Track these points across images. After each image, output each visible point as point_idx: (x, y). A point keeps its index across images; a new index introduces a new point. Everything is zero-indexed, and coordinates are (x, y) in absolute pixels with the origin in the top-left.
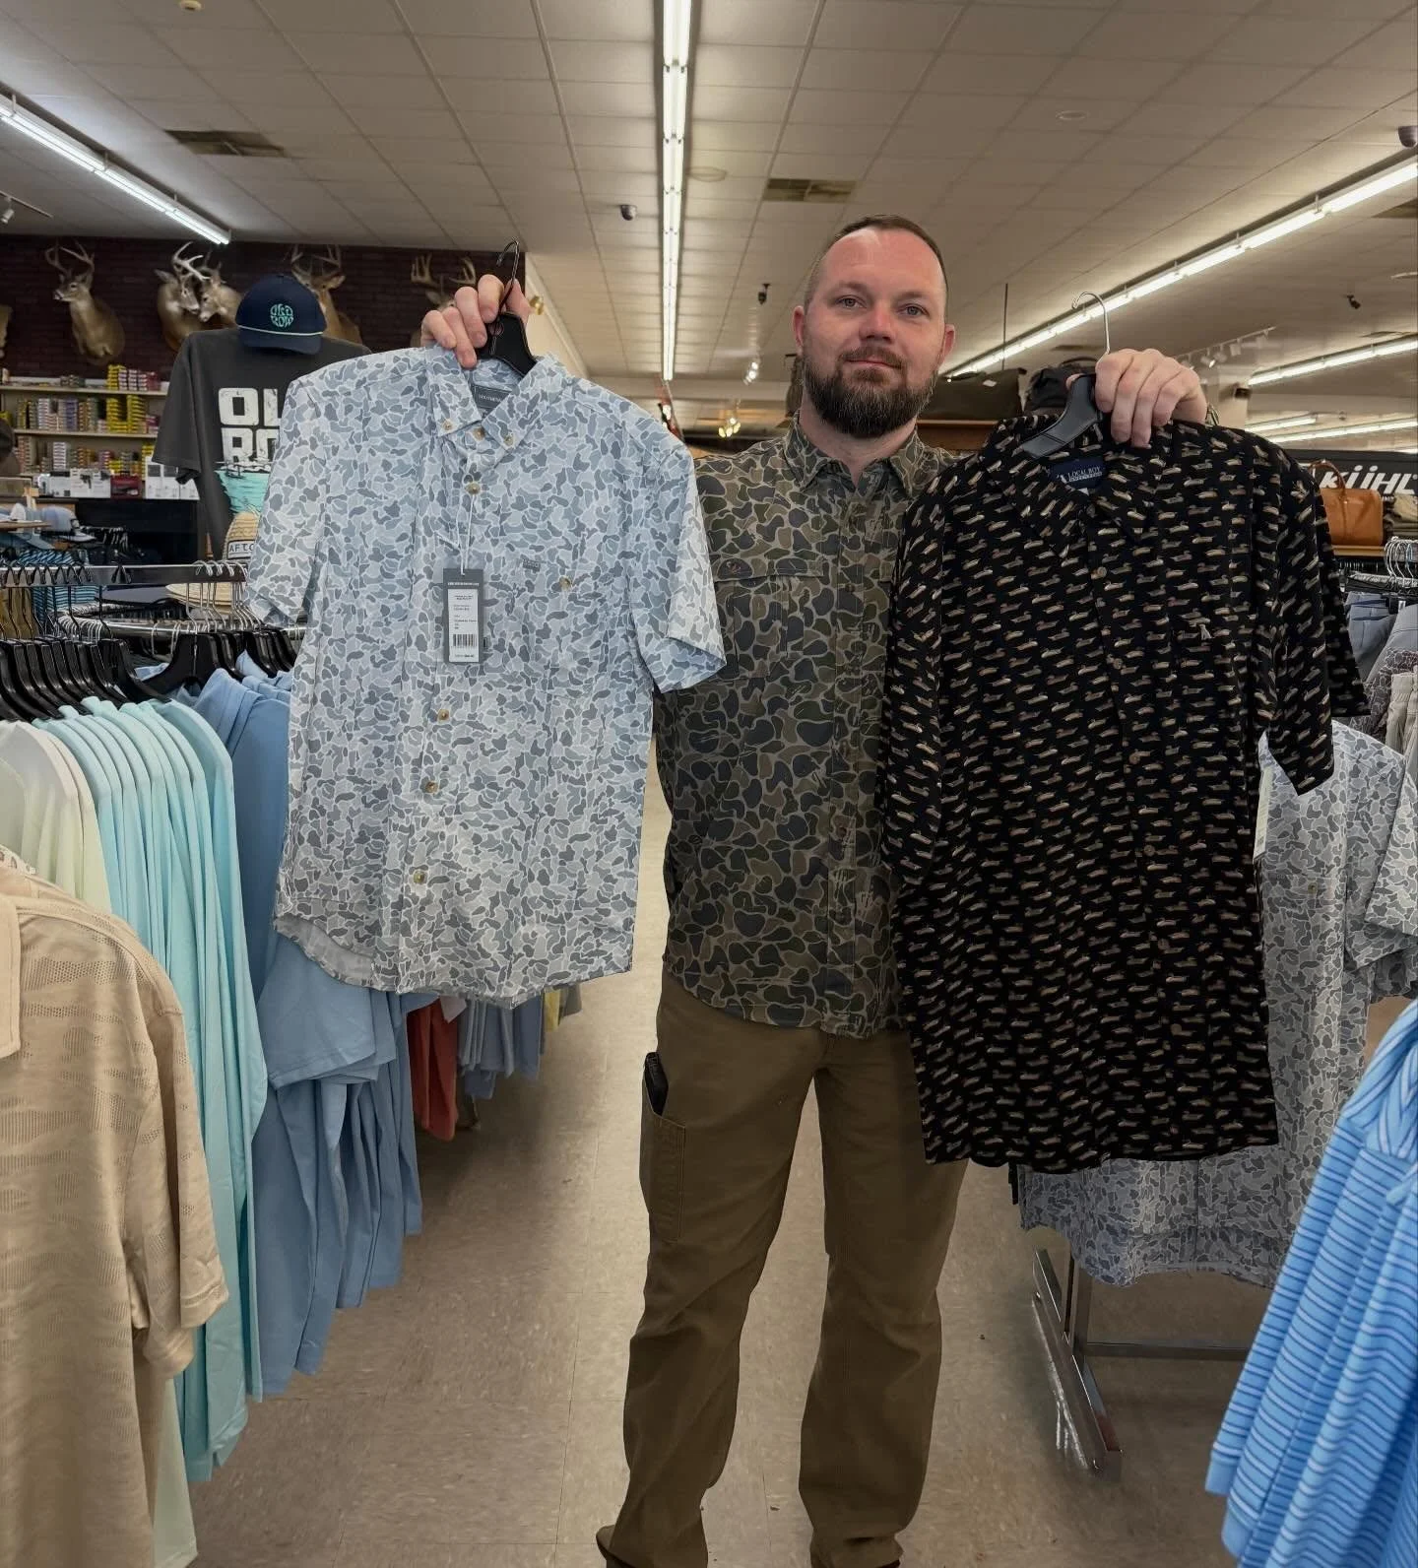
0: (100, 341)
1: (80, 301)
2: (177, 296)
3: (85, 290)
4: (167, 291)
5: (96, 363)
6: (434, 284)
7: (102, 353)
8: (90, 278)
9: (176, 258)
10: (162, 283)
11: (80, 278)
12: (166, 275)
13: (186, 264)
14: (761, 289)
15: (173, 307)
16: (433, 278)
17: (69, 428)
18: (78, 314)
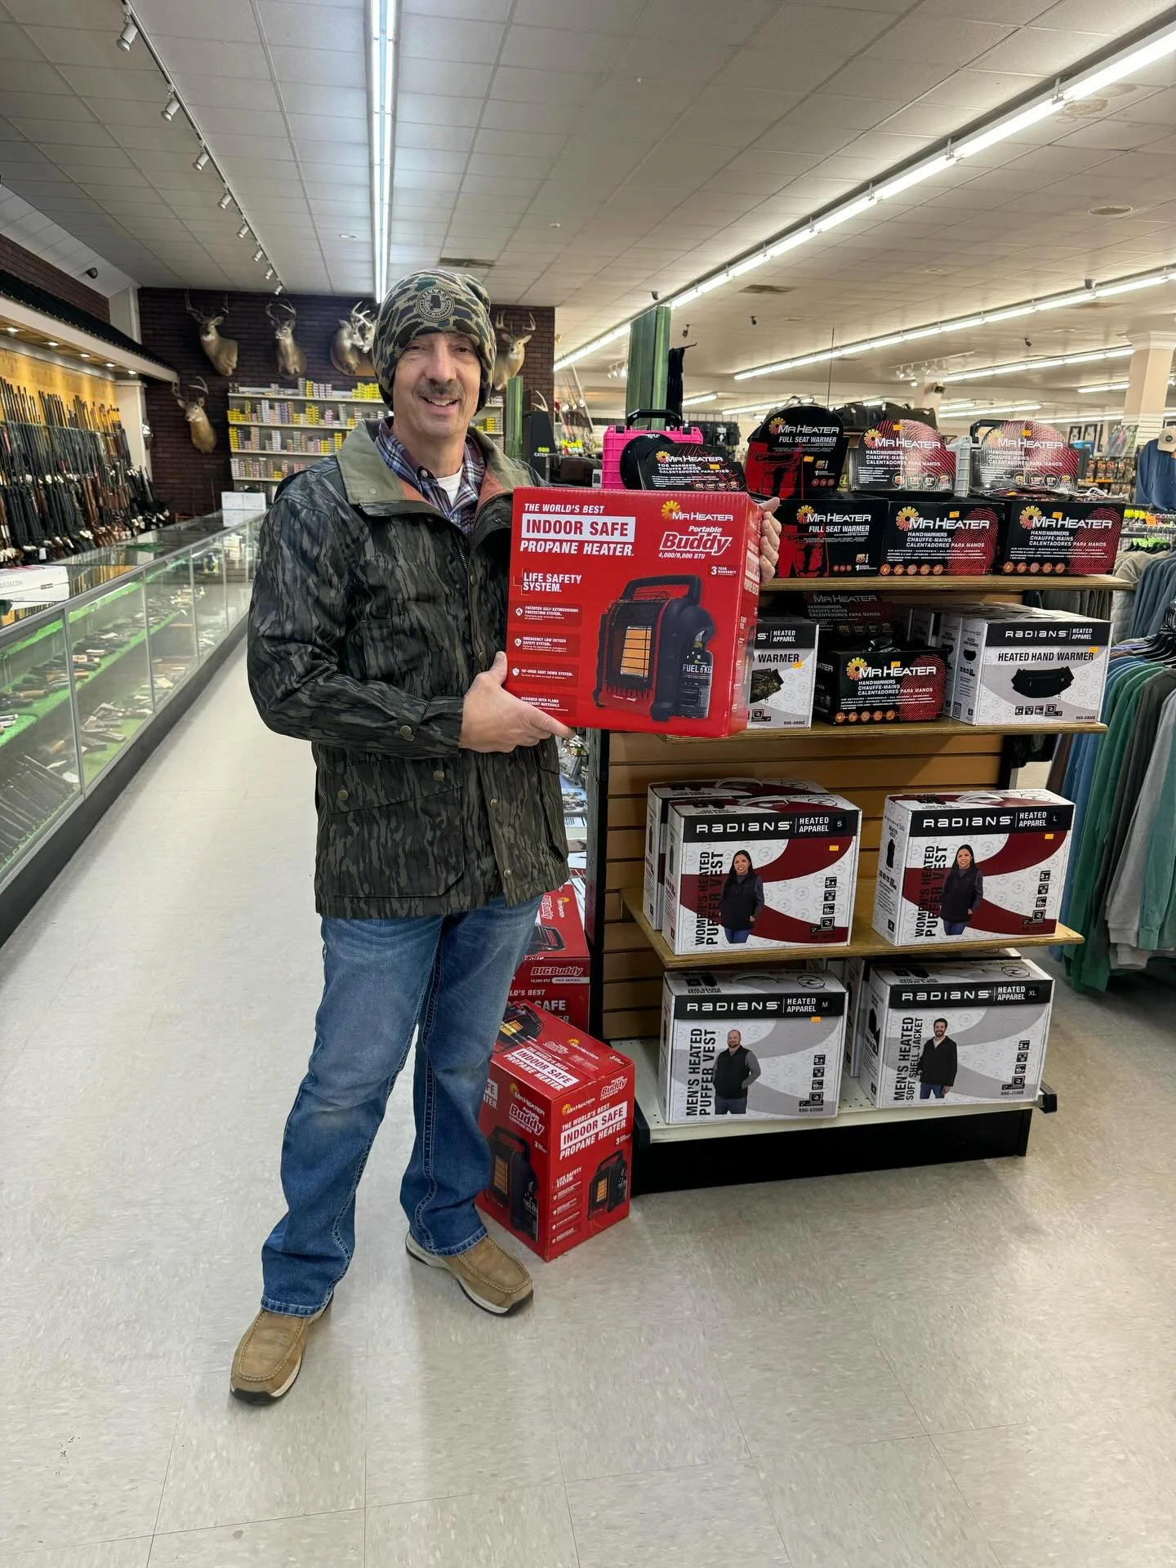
0: (294, 363)
1: (286, 339)
2: (350, 336)
3: (290, 331)
4: (345, 333)
5: (289, 378)
6: (507, 329)
7: (293, 372)
8: (293, 323)
9: (353, 312)
10: (341, 327)
11: (287, 323)
12: (346, 323)
13: (361, 316)
14: (686, 328)
15: (347, 343)
16: (505, 325)
17: (282, 422)
18: (286, 346)
